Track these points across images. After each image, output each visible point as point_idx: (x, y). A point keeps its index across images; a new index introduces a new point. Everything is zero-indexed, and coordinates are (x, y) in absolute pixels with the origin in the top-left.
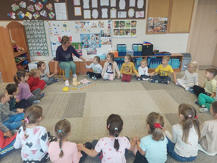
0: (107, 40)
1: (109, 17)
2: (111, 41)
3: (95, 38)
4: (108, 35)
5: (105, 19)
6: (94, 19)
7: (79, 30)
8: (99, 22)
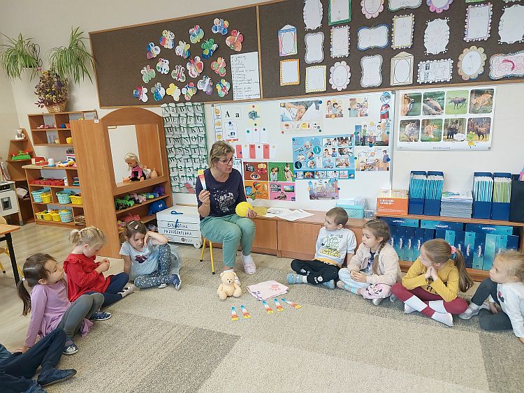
0: (375, 157)
1: (385, 84)
2: (388, 160)
3: (337, 150)
4: (379, 139)
5: (372, 89)
6: (336, 90)
7: (290, 127)
8: (351, 100)
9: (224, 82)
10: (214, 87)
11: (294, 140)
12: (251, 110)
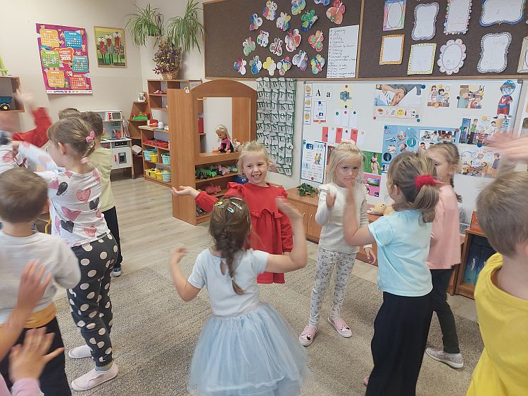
1: (511, 69)
6: (445, 74)
7: (384, 112)
8: (462, 87)
9: (320, 58)
10: (308, 63)
11: (386, 127)
12: (344, 89)
